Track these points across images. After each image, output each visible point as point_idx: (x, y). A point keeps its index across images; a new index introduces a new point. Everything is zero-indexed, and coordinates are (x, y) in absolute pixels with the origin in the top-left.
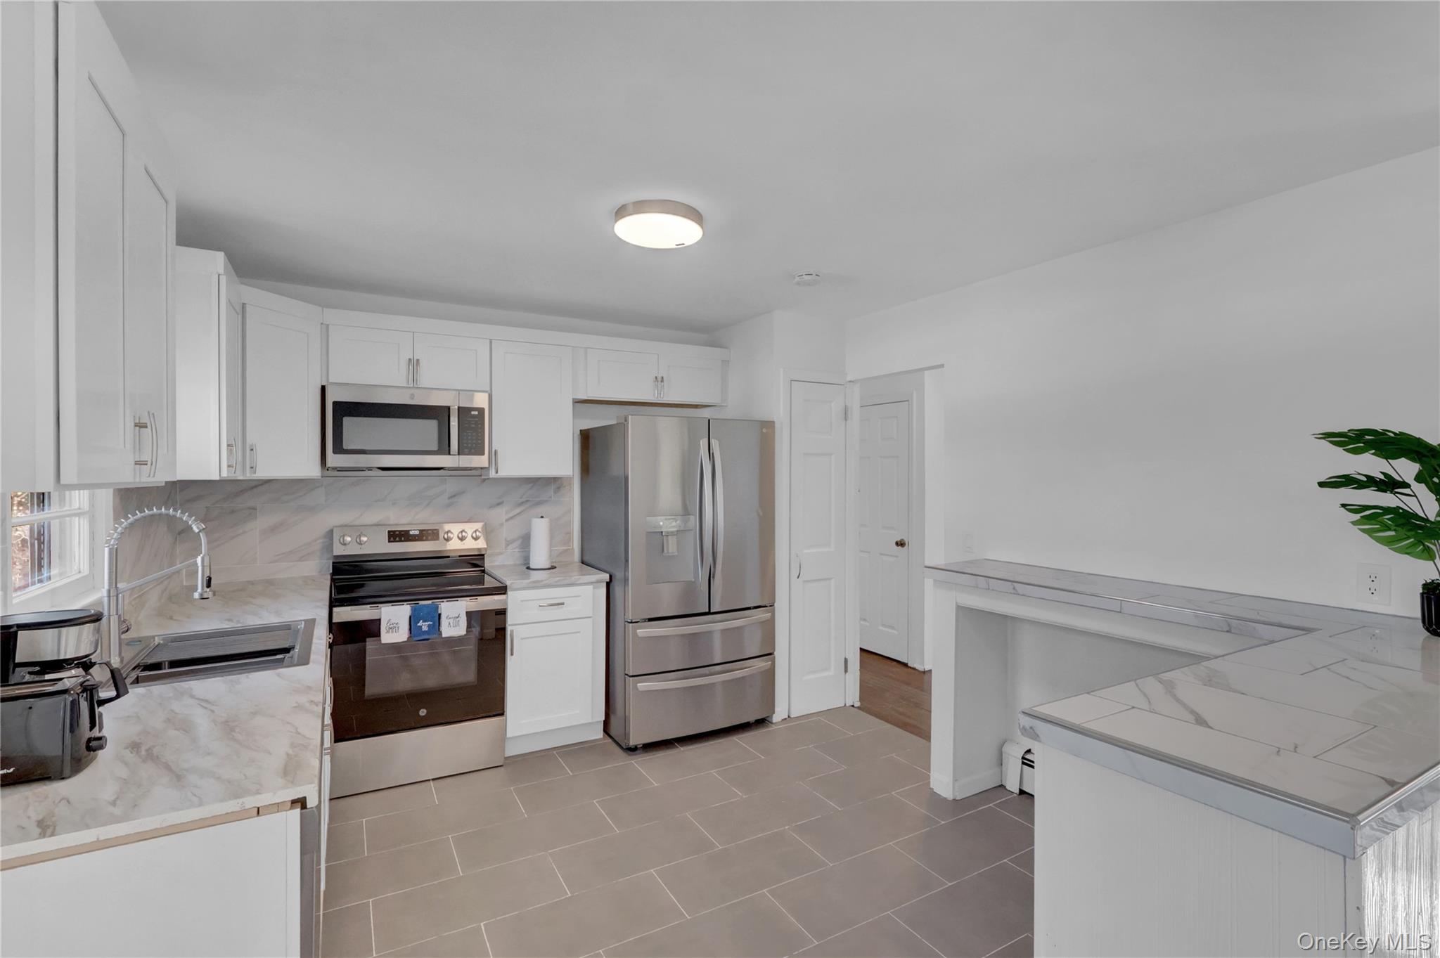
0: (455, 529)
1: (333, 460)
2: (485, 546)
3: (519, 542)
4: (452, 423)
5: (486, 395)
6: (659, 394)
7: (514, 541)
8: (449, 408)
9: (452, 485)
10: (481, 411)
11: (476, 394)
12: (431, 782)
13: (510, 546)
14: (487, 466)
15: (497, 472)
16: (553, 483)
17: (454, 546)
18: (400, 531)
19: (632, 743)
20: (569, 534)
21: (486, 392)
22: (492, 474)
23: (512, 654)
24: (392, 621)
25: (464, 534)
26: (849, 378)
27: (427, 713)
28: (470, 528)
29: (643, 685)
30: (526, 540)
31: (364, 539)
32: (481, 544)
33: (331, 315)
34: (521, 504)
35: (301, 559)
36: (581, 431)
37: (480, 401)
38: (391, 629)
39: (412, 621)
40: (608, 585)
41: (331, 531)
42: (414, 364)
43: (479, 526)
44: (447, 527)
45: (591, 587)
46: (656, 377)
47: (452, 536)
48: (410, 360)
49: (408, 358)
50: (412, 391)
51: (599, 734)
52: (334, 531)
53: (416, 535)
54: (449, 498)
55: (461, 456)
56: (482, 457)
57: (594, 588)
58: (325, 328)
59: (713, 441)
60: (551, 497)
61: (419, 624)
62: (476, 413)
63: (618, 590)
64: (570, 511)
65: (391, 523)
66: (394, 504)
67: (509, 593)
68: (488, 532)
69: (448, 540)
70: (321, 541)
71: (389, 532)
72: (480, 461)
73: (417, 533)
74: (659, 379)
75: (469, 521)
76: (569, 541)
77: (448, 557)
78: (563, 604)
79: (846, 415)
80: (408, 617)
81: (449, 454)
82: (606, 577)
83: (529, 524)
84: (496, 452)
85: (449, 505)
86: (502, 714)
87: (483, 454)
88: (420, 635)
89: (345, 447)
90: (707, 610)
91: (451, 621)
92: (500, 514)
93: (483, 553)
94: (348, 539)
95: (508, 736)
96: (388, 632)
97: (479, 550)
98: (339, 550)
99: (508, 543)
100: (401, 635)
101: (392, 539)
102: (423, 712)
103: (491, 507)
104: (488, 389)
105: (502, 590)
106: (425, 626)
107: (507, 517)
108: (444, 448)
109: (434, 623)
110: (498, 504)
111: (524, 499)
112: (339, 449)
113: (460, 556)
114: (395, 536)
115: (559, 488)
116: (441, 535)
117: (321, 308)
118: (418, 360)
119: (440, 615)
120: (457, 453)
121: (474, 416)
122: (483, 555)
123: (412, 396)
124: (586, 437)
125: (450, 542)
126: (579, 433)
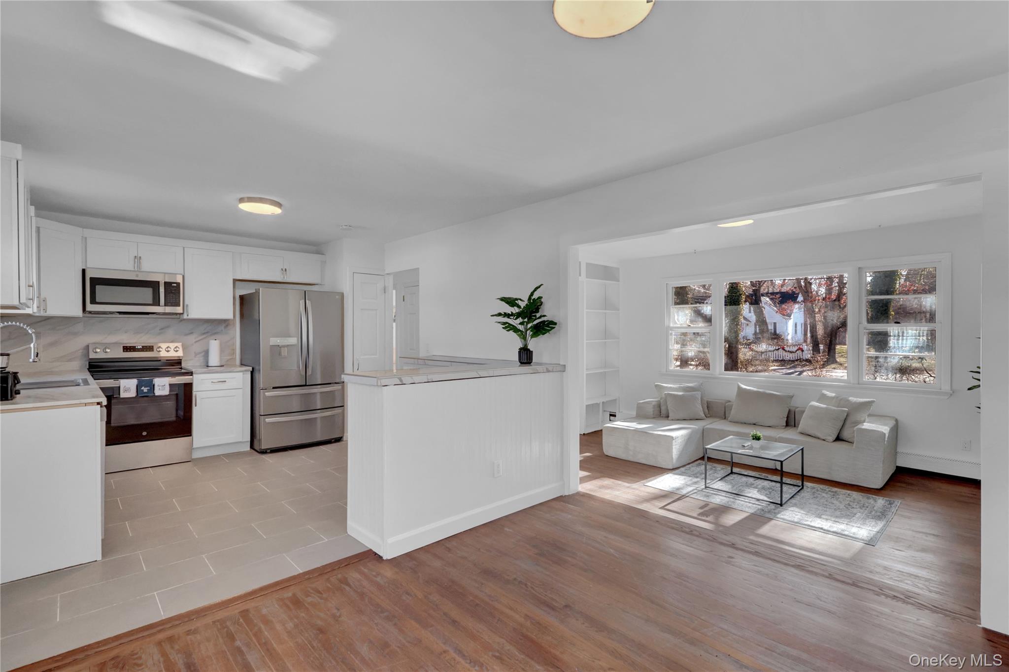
0: (164, 346)
1: (90, 307)
2: (182, 355)
3: (203, 353)
4: (160, 290)
5: (182, 276)
6: (284, 277)
7: (200, 353)
8: (159, 282)
9: (161, 323)
10: (178, 284)
11: (178, 275)
12: (150, 468)
13: (198, 356)
14: (182, 312)
15: (188, 316)
16: (224, 323)
17: (163, 354)
18: (130, 347)
19: (263, 447)
20: (234, 350)
21: (181, 274)
22: (185, 316)
23: (196, 406)
24: (127, 387)
25: (169, 349)
26: (386, 273)
27: (147, 433)
28: (172, 346)
29: (268, 420)
30: (206, 353)
31: (108, 350)
32: (180, 354)
33: (88, 232)
34: (204, 334)
35: (70, 360)
36: (240, 296)
37: (179, 279)
38: (126, 391)
39: (138, 387)
40: (252, 373)
41: (88, 346)
42: (138, 259)
43: (179, 345)
44: (160, 345)
45: (241, 373)
46: (282, 269)
47: (161, 350)
48: (135, 257)
49: (134, 255)
50: (138, 273)
51: (247, 448)
52: (90, 346)
53: (140, 348)
54: (160, 330)
55: (166, 307)
56: (178, 308)
57: (243, 374)
58: (85, 239)
59: (307, 301)
60: (222, 331)
61: (142, 389)
62: (175, 285)
63: (256, 375)
64: (234, 338)
65: (125, 342)
66: (126, 332)
67: (194, 375)
68: (185, 348)
69: (160, 351)
70: (81, 351)
71: (123, 347)
72: (179, 310)
73: (141, 347)
74: (284, 270)
75: (172, 342)
76: (234, 353)
77: (160, 361)
78: (225, 381)
79: (385, 290)
80: (136, 385)
81: (159, 305)
82: (251, 369)
83: (208, 344)
84: (187, 305)
85: (160, 334)
86: (191, 435)
87: (179, 306)
88: (142, 394)
89: (97, 301)
90: (305, 384)
91: (160, 387)
92: (192, 339)
93: (181, 359)
94: (98, 350)
95: (194, 447)
96: (124, 392)
97: (179, 357)
98: (92, 356)
99: (196, 354)
100: (132, 394)
101: (125, 350)
102: (144, 433)
103: (186, 335)
104: (182, 273)
105: (191, 374)
106: (145, 390)
107: (195, 341)
108: (156, 302)
109: (151, 388)
110: (192, 333)
111: (206, 331)
112: (93, 301)
113: (167, 360)
114: (126, 349)
115: (227, 326)
116: (155, 349)
117: (81, 229)
118: (140, 257)
119: (154, 385)
120: (164, 305)
121: (174, 287)
122: (181, 360)
123: (137, 276)
124: (242, 298)
125: (160, 353)
126: (239, 296)
